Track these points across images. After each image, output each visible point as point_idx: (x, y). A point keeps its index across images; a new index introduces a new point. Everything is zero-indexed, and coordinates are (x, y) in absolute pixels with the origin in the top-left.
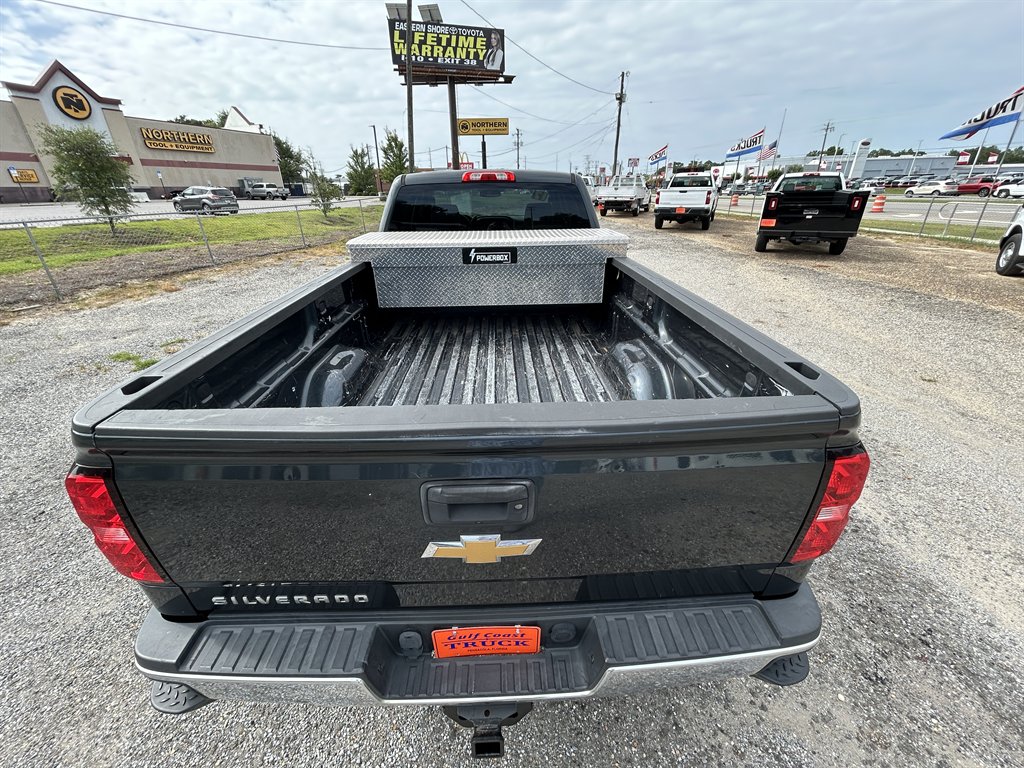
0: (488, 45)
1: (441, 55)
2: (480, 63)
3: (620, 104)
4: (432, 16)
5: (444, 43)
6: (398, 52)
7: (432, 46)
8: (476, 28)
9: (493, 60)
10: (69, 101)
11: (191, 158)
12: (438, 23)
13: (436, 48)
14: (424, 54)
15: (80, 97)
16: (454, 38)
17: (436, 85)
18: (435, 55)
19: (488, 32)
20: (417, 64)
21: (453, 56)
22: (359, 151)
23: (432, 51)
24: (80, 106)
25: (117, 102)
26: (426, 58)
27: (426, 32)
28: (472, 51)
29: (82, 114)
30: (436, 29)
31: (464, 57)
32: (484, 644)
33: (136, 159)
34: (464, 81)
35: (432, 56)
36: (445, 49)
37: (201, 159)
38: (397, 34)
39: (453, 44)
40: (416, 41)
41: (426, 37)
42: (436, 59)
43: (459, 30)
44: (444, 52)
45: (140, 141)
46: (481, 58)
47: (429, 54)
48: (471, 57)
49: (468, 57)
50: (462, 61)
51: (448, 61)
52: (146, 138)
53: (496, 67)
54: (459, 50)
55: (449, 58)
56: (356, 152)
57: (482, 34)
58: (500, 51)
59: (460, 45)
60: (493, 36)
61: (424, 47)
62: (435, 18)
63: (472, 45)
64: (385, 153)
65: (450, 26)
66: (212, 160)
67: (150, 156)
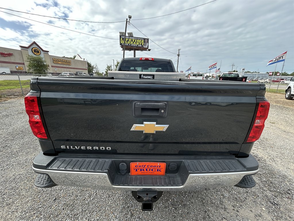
0: (145, 42)
1: (132, 44)
2: (142, 46)
3: (178, 56)
4: (131, 35)
5: (133, 41)
6: (121, 43)
7: (130, 42)
8: (142, 38)
9: (146, 45)
11: (65, 66)
12: (132, 37)
13: (131, 42)
14: (128, 43)
15: (38, 50)
16: (136, 40)
17: (131, 51)
18: (131, 44)
19: (144, 39)
20: (126, 46)
21: (135, 44)
22: (109, 66)
23: (130, 43)
24: (38, 52)
25: (48, 52)
26: (128, 44)
27: (129, 38)
28: (140, 43)
29: (38, 54)
30: (131, 38)
31: (138, 44)
32: (147, 170)
33: (50, 66)
34: (138, 50)
35: (130, 44)
36: (133, 42)
37: (67, 66)
38: (121, 39)
39: (136, 41)
40: (126, 40)
41: (129, 40)
42: (131, 45)
43: (137, 38)
44: (133, 43)
45: (52, 61)
46: (143, 45)
47: (129, 43)
48: (140, 44)
49: (139, 44)
50: (138, 45)
51: (134, 45)
52: (54, 61)
53: (146, 47)
54: (137, 43)
55: (134, 44)
56: (108, 66)
57: (143, 39)
58: (147, 43)
59: (137, 42)
60: (146, 40)
61: (128, 42)
62: (131, 36)
63: (140, 42)
64: (116, 66)
65: (135, 37)
66: (70, 67)
67: (54, 65)
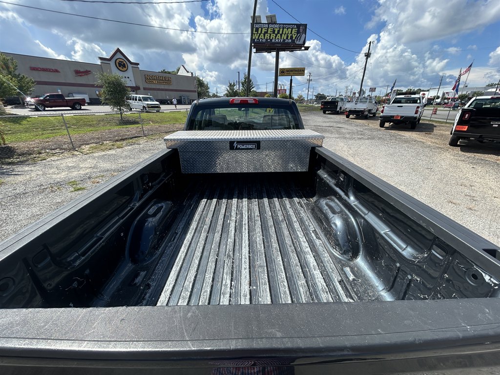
0: (298, 32)
1: (274, 38)
2: (293, 41)
3: (367, 59)
5: (276, 32)
6: (254, 38)
7: (270, 34)
8: (292, 24)
9: (300, 39)
10: (120, 64)
11: (162, 87)
12: (275, 23)
13: (272, 35)
14: (266, 38)
15: (125, 62)
16: (281, 30)
17: (270, 52)
18: (271, 38)
19: (298, 26)
20: (262, 43)
21: (280, 37)
22: (232, 84)
23: (270, 36)
24: (124, 66)
25: (138, 64)
26: (267, 40)
27: (268, 28)
28: (290, 35)
29: (124, 69)
30: (273, 26)
31: (285, 38)
33: (141, 88)
34: (284, 50)
35: (270, 39)
36: (276, 35)
37: (166, 87)
38: (255, 29)
39: (281, 32)
40: (263, 32)
41: (268, 30)
42: (271, 40)
43: (284, 26)
44: (276, 37)
45: (144, 80)
46: (294, 39)
47: (268, 38)
48: (289, 38)
49: (287, 38)
50: (284, 40)
51: (277, 40)
52: (146, 79)
53: (301, 42)
54: (283, 35)
55: (278, 39)
56: (231, 84)
57: (295, 27)
58: (304, 35)
59: (284, 33)
60: (301, 27)
61: (266, 35)
62: (273, 21)
63: (290, 33)
64: (243, 84)
65: (280, 24)
66: (171, 87)
67: (147, 86)
